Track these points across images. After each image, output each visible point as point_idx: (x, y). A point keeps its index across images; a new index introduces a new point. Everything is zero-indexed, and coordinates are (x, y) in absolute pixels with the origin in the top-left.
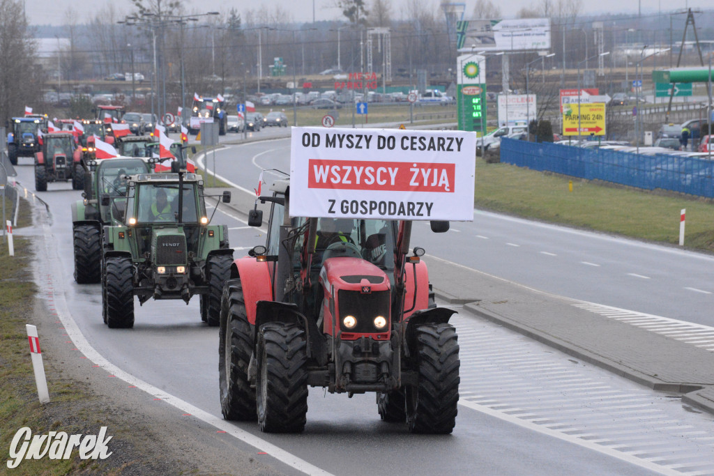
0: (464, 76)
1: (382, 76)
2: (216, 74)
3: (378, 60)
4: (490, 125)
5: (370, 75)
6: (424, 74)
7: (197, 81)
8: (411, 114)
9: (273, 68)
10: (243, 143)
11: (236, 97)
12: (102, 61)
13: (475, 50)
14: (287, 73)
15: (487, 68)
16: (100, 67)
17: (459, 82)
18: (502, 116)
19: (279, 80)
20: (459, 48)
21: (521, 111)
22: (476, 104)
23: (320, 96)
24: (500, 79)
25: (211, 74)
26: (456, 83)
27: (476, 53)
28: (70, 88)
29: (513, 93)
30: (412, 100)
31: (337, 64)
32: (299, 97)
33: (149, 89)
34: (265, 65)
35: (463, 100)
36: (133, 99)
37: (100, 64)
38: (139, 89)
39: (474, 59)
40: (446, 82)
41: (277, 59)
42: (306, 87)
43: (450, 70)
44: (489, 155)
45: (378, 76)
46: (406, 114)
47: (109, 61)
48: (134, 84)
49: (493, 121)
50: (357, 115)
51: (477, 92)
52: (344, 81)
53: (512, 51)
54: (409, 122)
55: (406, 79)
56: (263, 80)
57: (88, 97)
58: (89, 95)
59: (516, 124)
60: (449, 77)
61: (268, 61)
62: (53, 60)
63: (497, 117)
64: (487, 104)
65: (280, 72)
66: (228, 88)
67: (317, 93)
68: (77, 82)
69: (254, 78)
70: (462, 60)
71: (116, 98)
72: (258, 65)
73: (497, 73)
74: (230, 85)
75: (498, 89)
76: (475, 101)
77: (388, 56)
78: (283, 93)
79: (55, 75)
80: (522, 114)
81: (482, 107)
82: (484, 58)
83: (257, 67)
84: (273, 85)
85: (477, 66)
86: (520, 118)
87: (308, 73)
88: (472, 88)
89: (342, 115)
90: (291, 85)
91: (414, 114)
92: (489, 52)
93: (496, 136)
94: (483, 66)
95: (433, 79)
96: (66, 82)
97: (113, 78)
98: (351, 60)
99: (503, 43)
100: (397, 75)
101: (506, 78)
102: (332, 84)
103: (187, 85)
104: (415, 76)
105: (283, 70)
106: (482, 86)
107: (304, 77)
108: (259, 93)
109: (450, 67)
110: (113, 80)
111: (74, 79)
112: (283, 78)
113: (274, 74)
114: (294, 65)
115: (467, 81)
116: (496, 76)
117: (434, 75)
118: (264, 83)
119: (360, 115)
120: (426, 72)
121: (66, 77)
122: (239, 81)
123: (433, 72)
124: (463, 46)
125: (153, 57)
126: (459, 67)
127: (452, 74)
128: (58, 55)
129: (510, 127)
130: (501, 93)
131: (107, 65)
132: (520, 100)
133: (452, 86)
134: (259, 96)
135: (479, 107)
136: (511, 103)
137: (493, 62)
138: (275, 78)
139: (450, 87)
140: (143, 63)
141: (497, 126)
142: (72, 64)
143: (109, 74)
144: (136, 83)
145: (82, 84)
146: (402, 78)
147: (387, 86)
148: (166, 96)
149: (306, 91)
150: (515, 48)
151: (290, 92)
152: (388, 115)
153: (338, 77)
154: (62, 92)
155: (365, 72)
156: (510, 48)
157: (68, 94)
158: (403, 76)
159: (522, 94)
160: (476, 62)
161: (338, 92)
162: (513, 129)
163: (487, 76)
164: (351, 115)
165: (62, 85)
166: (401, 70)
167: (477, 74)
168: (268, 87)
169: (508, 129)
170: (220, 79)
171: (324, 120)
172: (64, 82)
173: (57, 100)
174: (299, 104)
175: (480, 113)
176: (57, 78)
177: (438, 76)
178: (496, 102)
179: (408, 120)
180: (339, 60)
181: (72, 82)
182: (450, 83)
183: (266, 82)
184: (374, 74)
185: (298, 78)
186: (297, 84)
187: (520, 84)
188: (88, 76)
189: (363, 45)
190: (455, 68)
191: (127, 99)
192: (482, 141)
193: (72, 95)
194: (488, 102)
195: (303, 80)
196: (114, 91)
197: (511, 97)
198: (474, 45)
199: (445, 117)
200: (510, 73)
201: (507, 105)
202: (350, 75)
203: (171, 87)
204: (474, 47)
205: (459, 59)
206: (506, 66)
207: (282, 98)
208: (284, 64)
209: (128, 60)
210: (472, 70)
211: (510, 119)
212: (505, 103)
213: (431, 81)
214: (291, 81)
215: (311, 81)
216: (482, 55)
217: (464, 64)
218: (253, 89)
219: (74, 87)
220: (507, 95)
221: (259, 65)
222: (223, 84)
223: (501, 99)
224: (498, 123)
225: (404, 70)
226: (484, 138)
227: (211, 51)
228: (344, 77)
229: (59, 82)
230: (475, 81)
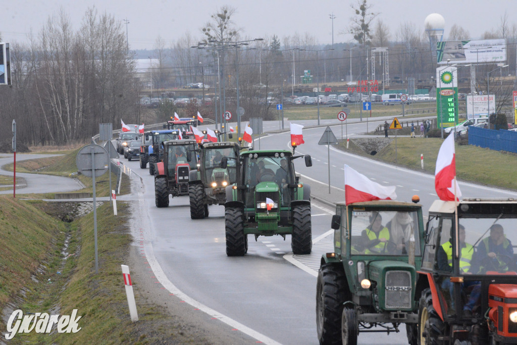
0: (442, 82)
1: (382, 82)
2: (262, 83)
3: (379, 71)
4: (461, 117)
5: (374, 82)
6: (413, 81)
7: (248, 88)
8: (403, 110)
9: (304, 78)
10: (281, 132)
11: (276, 99)
12: (182, 75)
13: (450, 63)
14: (314, 81)
15: (459, 76)
16: (180, 79)
17: (438, 86)
18: (470, 111)
19: (307, 86)
20: (438, 62)
21: (484, 107)
22: (450, 102)
23: (337, 98)
24: (469, 84)
25: (259, 82)
26: (436, 87)
27: (450, 65)
28: (158, 94)
29: (478, 94)
30: (404, 100)
31: (350, 74)
32: (322, 98)
33: (214, 94)
34: (298, 75)
35: (441, 99)
36: (203, 102)
37: (180, 77)
38: (207, 94)
39: (449, 69)
40: (429, 87)
41: (306, 71)
42: (327, 92)
43: (432, 77)
44: (459, 139)
45: (380, 82)
46: (400, 110)
47: (187, 74)
48: (204, 91)
49: (463, 115)
50: (363, 111)
51: (451, 94)
52: (354, 87)
53: (478, 63)
54: (402, 116)
55: (400, 84)
56: (296, 87)
57: (171, 100)
58: (172, 99)
59: (480, 117)
60: (431, 82)
61: (300, 73)
62: (147, 75)
63: (466, 112)
64: (458, 102)
65: (309, 80)
66: (271, 93)
67: (335, 95)
68: (164, 90)
69: (289, 86)
70: (440, 70)
71: (191, 101)
72: (292, 76)
73: (467, 79)
74: (272, 90)
75: (468, 91)
76: (450, 100)
77: (387, 68)
78: (310, 96)
79: (149, 85)
80: (485, 109)
81: (455, 104)
82: (456, 68)
83: (291, 77)
84: (303, 90)
85: (451, 74)
86: (483, 112)
87: (329, 81)
88: (447, 91)
89: (352, 111)
90: (315, 90)
91: (405, 110)
92: (461, 64)
93: (465, 125)
94: (455, 74)
95: (420, 84)
96: (156, 90)
97: (190, 87)
98: (361, 71)
99: (471, 57)
100: (393, 81)
101: (473, 83)
102: (346, 89)
103: (241, 91)
104: (406, 82)
105: (310, 79)
106: (455, 89)
107: (326, 84)
108: (293, 96)
109: (432, 76)
110: (190, 88)
111: (162, 88)
112: (310, 85)
113: (304, 82)
114: (318, 76)
115: (443, 85)
116: (466, 82)
117: (420, 81)
118: (296, 89)
119: (365, 111)
120: (414, 79)
121: (156, 86)
122: (279, 88)
123: (420, 79)
124: (441, 61)
125: (217, 71)
126: (438, 75)
127: (433, 80)
128: (151, 71)
129: (476, 119)
130: (470, 94)
131: (185, 77)
132: (483, 99)
133: (433, 89)
134: (293, 98)
135: (453, 104)
136: (477, 101)
137: (463, 71)
138: (305, 85)
139: (432, 90)
140: (210, 76)
141: (466, 118)
142: (161, 77)
143: (186, 83)
144: (205, 90)
145: (168, 90)
146: (397, 84)
147: (385, 89)
148: (226, 100)
149: (327, 95)
150: (479, 61)
151: (315, 95)
152: (386, 111)
153: (350, 83)
154: (153, 97)
155: (370, 80)
156: (476, 61)
157: (157, 99)
158: (397, 82)
159: (484, 94)
160: (451, 72)
161: (350, 94)
162: (478, 120)
163: (459, 82)
164: (360, 111)
165: (153, 92)
166: (396, 78)
167: (451, 81)
168: (299, 92)
169: (474, 120)
170: (265, 86)
171: (339, 115)
172: (154, 90)
173: (149, 103)
174: (322, 103)
175: (453, 109)
176: (150, 87)
177: (424, 82)
178: (466, 100)
179: (401, 114)
180: (351, 71)
181: (160, 90)
182: (432, 87)
183: (298, 88)
184: (376, 80)
185: (321, 85)
186: (320, 89)
187: (483, 87)
188: (172, 85)
189: (368, 60)
190: (435, 76)
191: (199, 102)
192: (455, 129)
193: (160, 99)
194: (459, 100)
195: (325, 85)
196: (190, 96)
197: (476, 97)
198: (449, 60)
199: (429, 112)
200: (477, 80)
201: (473, 103)
202: (359, 82)
203: (231, 93)
204: (448, 61)
205: (438, 69)
206: (473, 74)
207: (310, 99)
208: (311, 74)
209: (200, 74)
210: (447, 78)
211: (475, 113)
212: (472, 102)
213: (418, 86)
214: (315, 87)
215: (330, 86)
216: (456, 67)
217: (441, 74)
218: (289, 93)
219: (162, 93)
220: (473, 95)
221: (294, 76)
222: (267, 89)
223: (469, 98)
224: (467, 116)
225: (398, 78)
226: (457, 126)
227: (259, 66)
228: (355, 83)
229: (151, 90)
230: (450, 85)
